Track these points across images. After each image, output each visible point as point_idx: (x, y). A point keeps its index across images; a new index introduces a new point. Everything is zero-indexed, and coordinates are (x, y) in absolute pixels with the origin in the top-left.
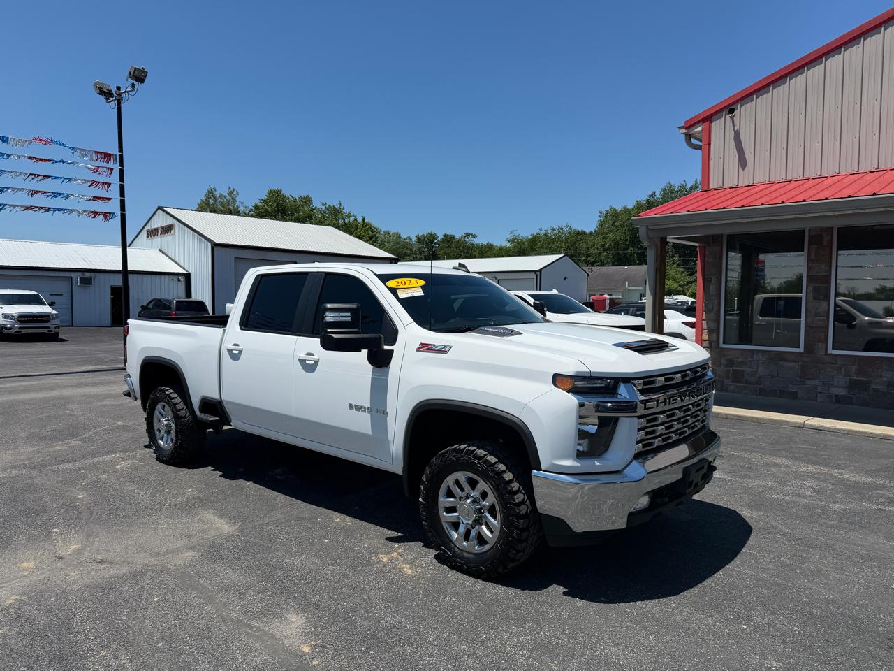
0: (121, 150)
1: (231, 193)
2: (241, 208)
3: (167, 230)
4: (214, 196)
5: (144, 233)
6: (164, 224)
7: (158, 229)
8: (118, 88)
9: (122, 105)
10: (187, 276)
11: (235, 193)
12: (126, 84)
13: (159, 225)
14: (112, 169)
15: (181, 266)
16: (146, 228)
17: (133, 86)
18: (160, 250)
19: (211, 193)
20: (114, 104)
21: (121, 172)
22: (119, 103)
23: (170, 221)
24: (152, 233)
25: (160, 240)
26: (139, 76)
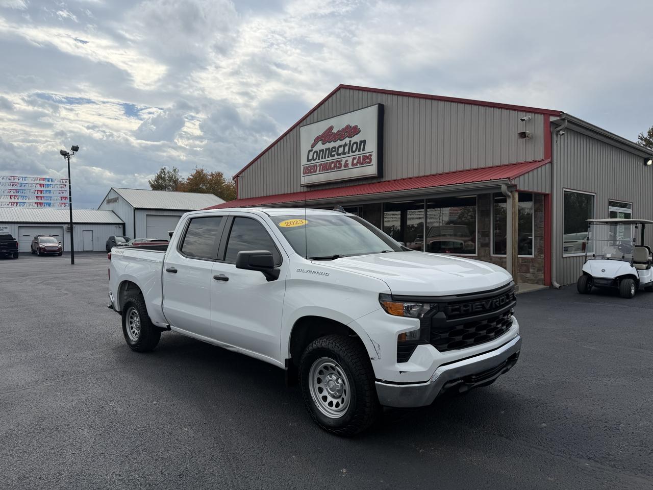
0: (69, 177)
1: (175, 170)
2: (180, 179)
3: (115, 200)
4: (164, 172)
5: (105, 202)
6: (114, 197)
7: (112, 199)
8: (68, 153)
9: (70, 160)
10: (124, 225)
11: (177, 170)
12: (71, 152)
13: (112, 198)
14: (65, 185)
15: (121, 219)
16: (107, 199)
17: (73, 153)
18: (113, 211)
19: (163, 170)
20: (67, 159)
21: (70, 186)
22: (69, 160)
23: (116, 196)
24: (109, 202)
25: (112, 206)
26: (75, 149)
